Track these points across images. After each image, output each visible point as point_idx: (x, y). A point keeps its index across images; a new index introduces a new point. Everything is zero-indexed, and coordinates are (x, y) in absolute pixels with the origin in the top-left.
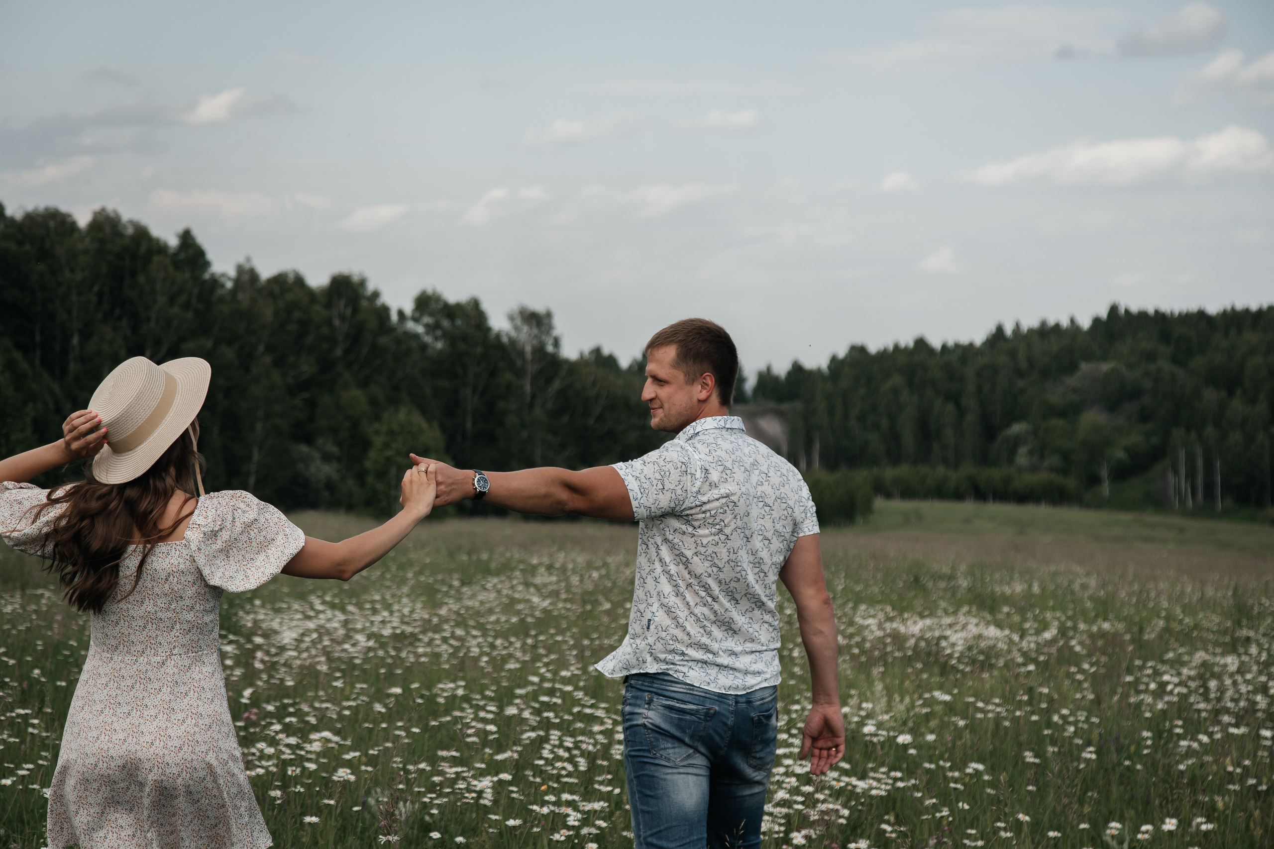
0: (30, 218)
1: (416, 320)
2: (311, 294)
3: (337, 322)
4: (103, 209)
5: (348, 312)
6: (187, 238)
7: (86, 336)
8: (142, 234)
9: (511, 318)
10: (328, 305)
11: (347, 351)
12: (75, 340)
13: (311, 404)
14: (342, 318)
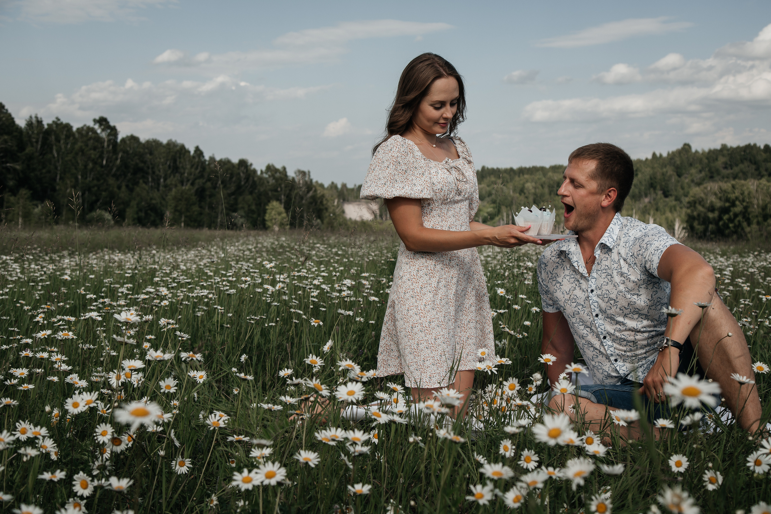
0: (148, 142)
1: (266, 173)
2: (233, 165)
3: (242, 174)
4: (171, 140)
5: (245, 171)
6: (197, 149)
7: (165, 180)
8: (183, 147)
9: (295, 173)
10: (239, 169)
11: (245, 183)
12: (162, 180)
13: (236, 199)
14: (243, 173)
